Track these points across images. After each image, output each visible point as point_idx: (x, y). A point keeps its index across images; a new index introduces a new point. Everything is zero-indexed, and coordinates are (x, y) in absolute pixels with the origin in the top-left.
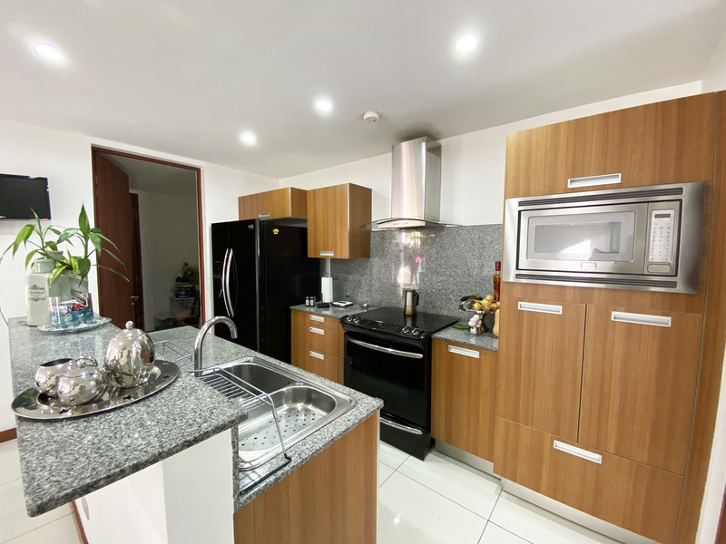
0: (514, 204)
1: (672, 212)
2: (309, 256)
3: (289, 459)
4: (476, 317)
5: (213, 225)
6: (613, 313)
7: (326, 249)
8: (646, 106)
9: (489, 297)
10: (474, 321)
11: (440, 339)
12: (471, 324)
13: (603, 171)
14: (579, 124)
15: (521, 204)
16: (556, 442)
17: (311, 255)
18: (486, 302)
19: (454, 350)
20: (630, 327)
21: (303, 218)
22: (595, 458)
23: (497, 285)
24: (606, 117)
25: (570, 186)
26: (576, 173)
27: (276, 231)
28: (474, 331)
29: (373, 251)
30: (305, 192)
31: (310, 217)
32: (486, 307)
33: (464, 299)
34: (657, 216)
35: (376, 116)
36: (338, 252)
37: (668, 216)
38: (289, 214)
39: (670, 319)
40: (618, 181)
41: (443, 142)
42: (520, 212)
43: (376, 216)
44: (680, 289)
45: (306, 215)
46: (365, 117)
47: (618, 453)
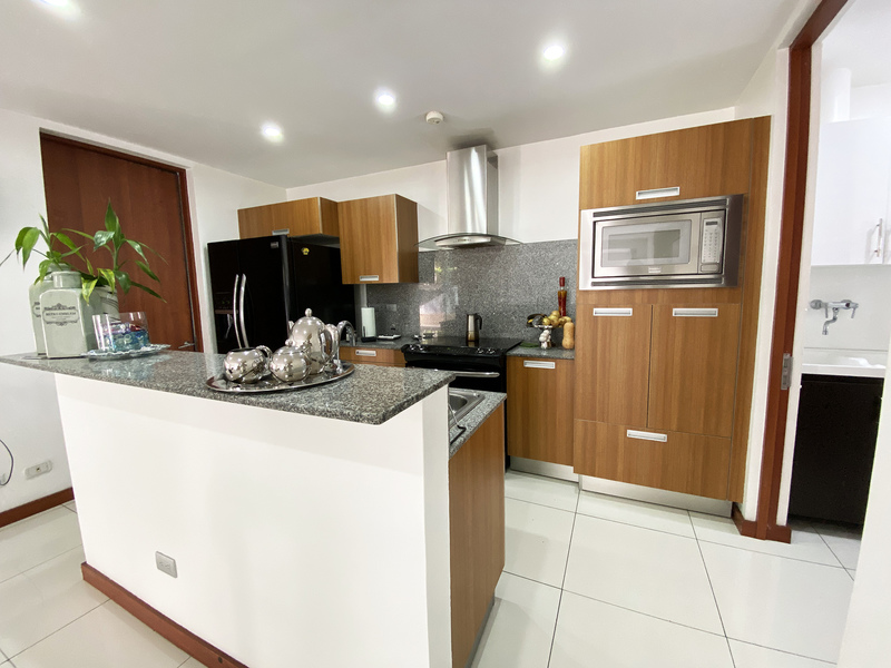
0: (588, 215)
1: (719, 220)
2: (344, 282)
3: (464, 429)
4: (546, 332)
5: (210, 245)
6: (674, 310)
7: (369, 273)
8: (699, 127)
9: (555, 313)
10: (544, 336)
11: (516, 356)
12: (541, 339)
13: (665, 185)
14: (645, 141)
15: (595, 215)
16: (629, 431)
17: (346, 280)
18: (553, 317)
19: (529, 364)
20: (686, 319)
21: (335, 235)
22: (661, 437)
23: (563, 300)
24: (667, 136)
25: (638, 198)
26: (643, 185)
27: (306, 251)
28: (544, 345)
29: (421, 275)
30: (336, 203)
31: (344, 235)
32: (556, 322)
33: (530, 318)
34: (707, 224)
35: (440, 117)
36: (384, 275)
37: (716, 223)
38: (320, 231)
39: (716, 310)
40: (676, 193)
41: (499, 152)
42: (595, 223)
43: (424, 234)
44: (724, 283)
45: (338, 233)
46: (428, 118)
47: (680, 429)
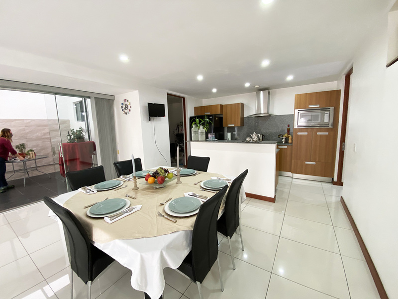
4: (284, 139)
5: (191, 117)
6: (318, 133)
13: (316, 104)
14: (311, 94)
15: (299, 111)
16: (306, 162)
17: (224, 125)
19: (280, 147)
20: (321, 135)
21: (222, 114)
22: (314, 163)
23: (289, 131)
24: (316, 93)
25: (309, 107)
26: (311, 104)
27: (217, 118)
28: (284, 142)
29: (245, 124)
30: (222, 105)
32: (287, 136)
33: (279, 135)
34: (325, 113)
36: (236, 124)
37: (328, 113)
39: (328, 133)
40: (319, 106)
41: (270, 91)
44: (330, 127)
46: (255, 87)
47: (319, 161)
